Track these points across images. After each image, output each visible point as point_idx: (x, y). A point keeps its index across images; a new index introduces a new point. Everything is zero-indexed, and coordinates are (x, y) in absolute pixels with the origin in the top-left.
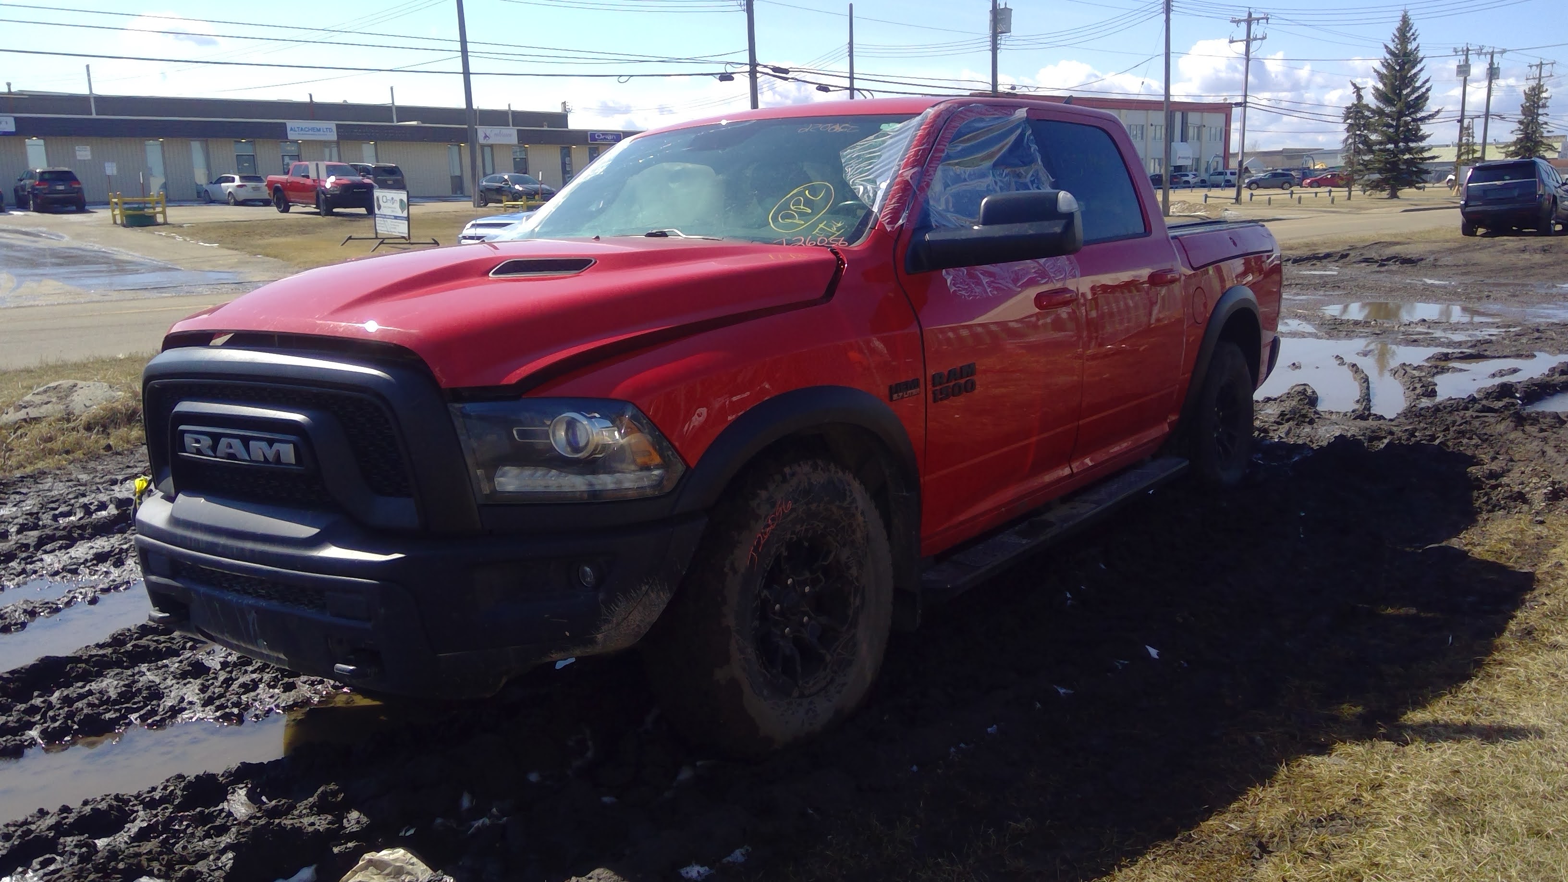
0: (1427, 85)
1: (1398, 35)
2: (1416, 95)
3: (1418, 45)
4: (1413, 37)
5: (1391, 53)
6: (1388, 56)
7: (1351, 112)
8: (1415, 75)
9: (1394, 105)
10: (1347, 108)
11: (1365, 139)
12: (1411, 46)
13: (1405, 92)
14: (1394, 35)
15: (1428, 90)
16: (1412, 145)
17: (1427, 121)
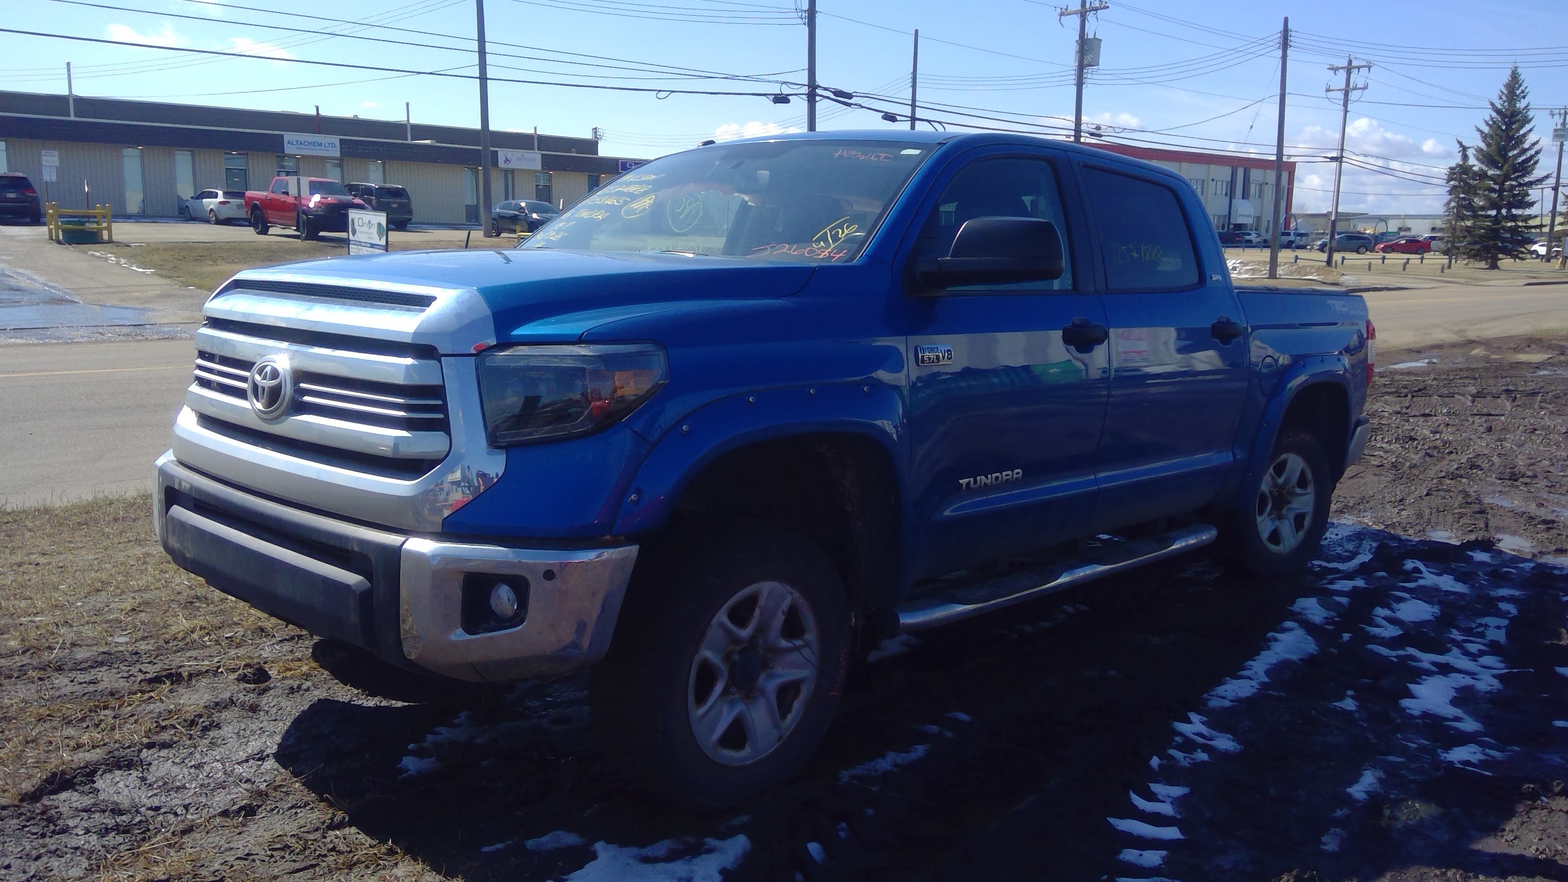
0: (1536, 148)
1: (1506, 92)
2: (1524, 157)
3: (1529, 103)
4: (1522, 95)
5: (1498, 112)
6: (1494, 114)
7: (1455, 174)
8: (1524, 135)
9: (1500, 168)
10: (1451, 168)
11: (1470, 203)
12: (1521, 105)
13: (1510, 154)
14: (1502, 92)
15: (1537, 153)
16: (1514, 211)
17: (1534, 186)
